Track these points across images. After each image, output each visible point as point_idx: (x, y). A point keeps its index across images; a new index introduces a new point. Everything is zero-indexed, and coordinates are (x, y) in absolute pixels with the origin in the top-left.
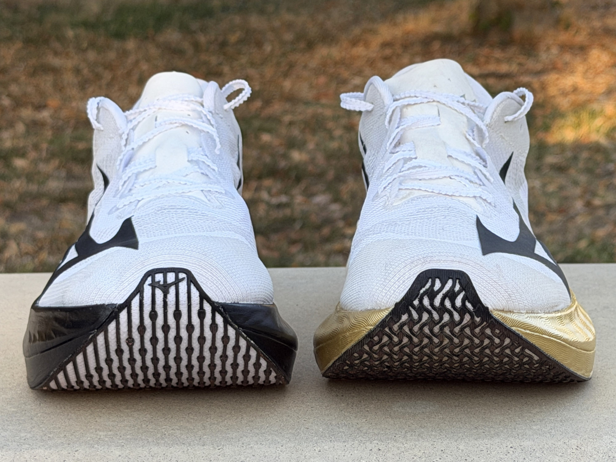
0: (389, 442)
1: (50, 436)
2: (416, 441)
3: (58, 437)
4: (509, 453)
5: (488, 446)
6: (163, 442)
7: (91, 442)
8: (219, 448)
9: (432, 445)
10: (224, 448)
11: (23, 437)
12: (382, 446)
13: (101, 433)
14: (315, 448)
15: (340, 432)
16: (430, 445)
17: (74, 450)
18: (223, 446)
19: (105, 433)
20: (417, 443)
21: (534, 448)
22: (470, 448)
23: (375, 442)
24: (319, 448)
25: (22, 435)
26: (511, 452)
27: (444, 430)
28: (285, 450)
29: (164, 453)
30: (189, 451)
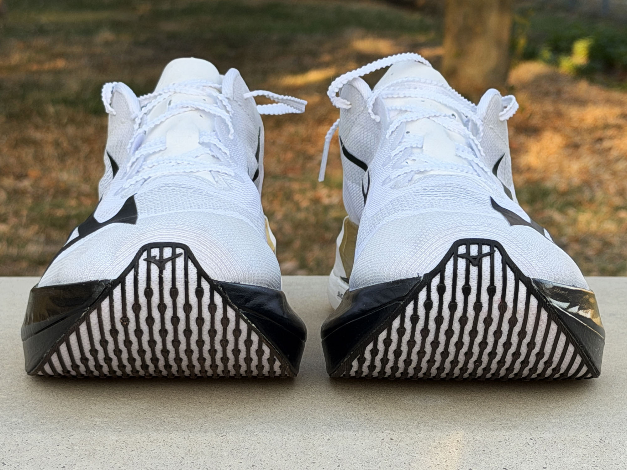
0: (402, 431)
1: (42, 421)
2: (431, 432)
3: (51, 423)
4: (528, 444)
5: (507, 437)
6: (163, 428)
7: (87, 427)
8: (222, 435)
9: (447, 435)
10: (228, 435)
11: (14, 422)
12: (394, 436)
13: (97, 419)
14: (323, 437)
15: (349, 422)
16: (445, 435)
17: (68, 435)
18: (227, 432)
19: (101, 420)
20: (431, 433)
21: (555, 440)
22: (487, 439)
23: (386, 431)
24: (328, 437)
25: (14, 420)
26: (531, 444)
27: (459, 422)
28: (292, 438)
29: (164, 438)
30: (191, 437)
